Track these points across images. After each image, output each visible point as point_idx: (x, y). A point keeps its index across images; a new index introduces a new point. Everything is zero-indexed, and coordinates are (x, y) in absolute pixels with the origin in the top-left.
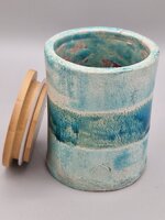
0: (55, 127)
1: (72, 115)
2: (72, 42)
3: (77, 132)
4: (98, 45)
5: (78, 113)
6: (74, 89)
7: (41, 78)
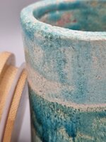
0: (40, 128)
1: (66, 111)
2: (57, 13)
3: (73, 136)
4: (90, 18)
5: (75, 106)
6: (68, 69)
7: (20, 61)
